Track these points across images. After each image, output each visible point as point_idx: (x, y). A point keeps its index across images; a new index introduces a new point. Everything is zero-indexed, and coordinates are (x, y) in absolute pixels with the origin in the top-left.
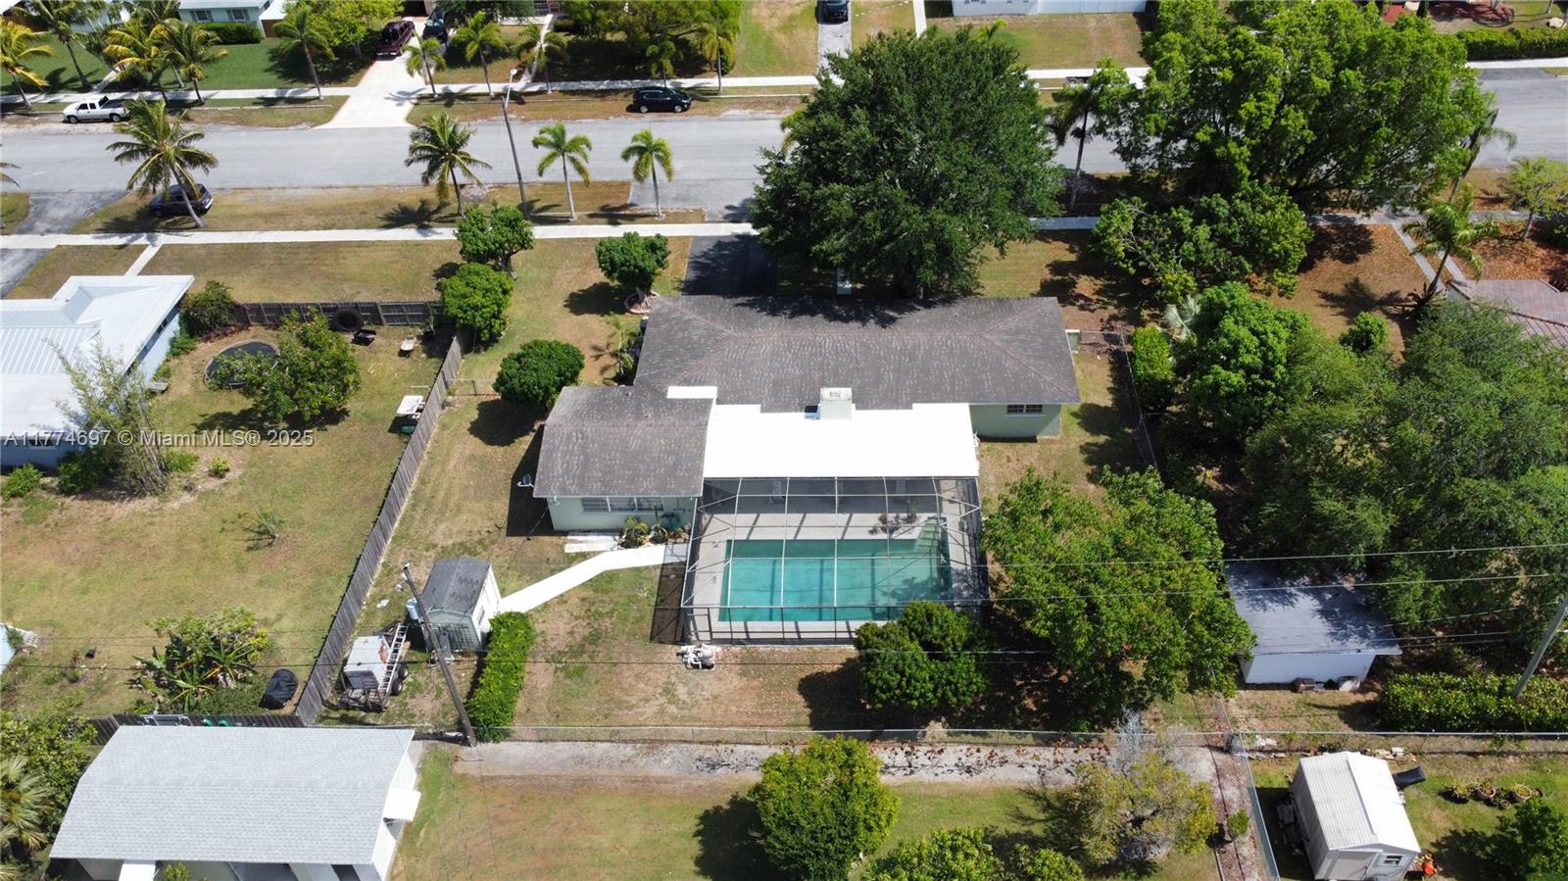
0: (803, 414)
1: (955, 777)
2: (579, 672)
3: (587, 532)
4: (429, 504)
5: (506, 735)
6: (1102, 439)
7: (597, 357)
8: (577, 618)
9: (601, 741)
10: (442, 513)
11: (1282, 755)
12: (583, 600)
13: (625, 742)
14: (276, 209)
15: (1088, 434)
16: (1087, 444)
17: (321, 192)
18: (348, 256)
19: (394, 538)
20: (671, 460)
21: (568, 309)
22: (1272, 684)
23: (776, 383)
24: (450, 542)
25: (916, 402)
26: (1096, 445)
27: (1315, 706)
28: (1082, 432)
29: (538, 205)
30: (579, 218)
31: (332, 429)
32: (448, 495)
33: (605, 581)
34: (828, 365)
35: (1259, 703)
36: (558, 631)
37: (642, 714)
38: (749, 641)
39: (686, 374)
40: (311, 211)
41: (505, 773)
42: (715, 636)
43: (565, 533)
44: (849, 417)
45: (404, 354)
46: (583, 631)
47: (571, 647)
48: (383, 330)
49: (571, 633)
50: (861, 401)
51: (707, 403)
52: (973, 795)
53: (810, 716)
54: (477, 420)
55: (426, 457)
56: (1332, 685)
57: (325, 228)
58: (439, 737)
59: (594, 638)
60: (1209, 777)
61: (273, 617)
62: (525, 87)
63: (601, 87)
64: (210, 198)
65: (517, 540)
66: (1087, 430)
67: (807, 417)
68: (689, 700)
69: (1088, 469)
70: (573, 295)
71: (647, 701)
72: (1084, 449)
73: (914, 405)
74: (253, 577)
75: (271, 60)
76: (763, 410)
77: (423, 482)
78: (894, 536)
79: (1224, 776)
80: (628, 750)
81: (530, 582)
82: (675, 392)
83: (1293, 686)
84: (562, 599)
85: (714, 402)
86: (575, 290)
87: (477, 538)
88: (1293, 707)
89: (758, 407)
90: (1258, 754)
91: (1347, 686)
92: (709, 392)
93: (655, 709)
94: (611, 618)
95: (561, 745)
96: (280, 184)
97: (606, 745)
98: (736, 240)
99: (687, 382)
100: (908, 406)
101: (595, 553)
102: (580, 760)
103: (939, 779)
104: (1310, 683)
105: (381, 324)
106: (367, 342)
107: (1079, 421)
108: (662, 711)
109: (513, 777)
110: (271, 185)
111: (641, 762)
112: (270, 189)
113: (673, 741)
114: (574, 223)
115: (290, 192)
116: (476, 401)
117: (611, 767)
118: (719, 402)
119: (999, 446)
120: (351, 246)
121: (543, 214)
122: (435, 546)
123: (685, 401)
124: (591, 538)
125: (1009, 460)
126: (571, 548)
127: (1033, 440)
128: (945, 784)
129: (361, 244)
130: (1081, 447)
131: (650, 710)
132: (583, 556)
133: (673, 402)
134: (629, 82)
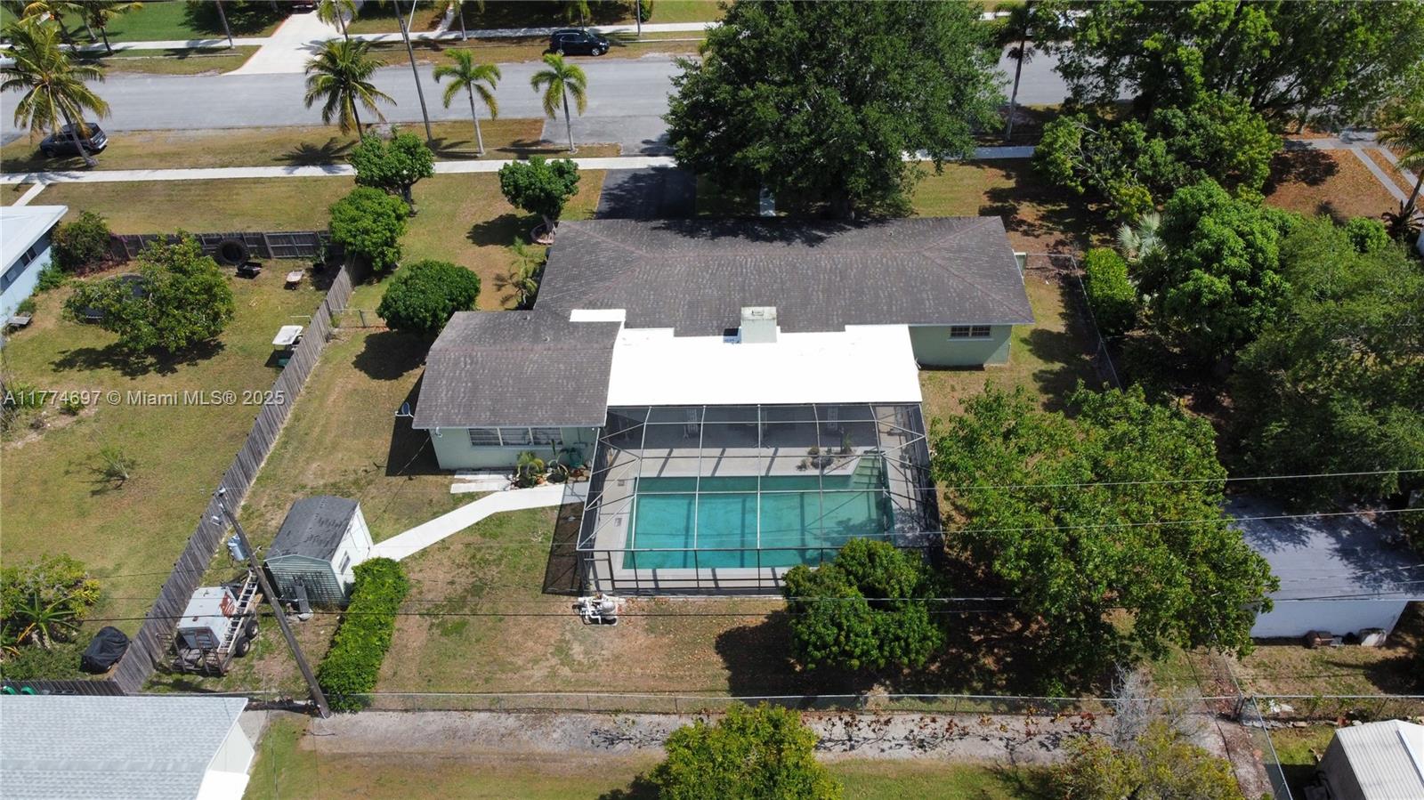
0: (721, 338)
1: (905, 753)
2: (459, 628)
3: (476, 470)
4: (302, 442)
5: (366, 704)
6: (1057, 366)
7: (499, 288)
8: (459, 566)
9: (479, 711)
10: (315, 450)
11: (1303, 724)
12: (468, 545)
13: (508, 711)
14: (173, 149)
15: (1041, 361)
16: (1041, 371)
17: (221, 133)
18: (241, 192)
19: (258, 479)
20: (571, 386)
21: (471, 241)
22: (1280, 638)
23: (691, 305)
24: (321, 483)
25: (849, 324)
26: (1051, 372)
27: (1336, 664)
28: (1034, 358)
29: (445, 143)
30: (488, 153)
31: (203, 363)
32: (325, 430)
33: (498, 521)
34: (750, 286)
35: (1266, 660)
36: (436, 583)
37: (529, 678)
38: (658, 591)
39: (591, 296)
40: (209, 151)
41: (361, 749)
42: (618, 585)
43: (452, 472)
44: (774, 340)
45: (291, 286)
46: (464, 581)
47: (450, 600)
48: (271, 263)
49: (452, 583)
50: (788, 323)
51: (614, 327)
52: (927, 775)
53: (730, 679)
54: (363, 354)
55: (303, 392)
56: (1353, 639)
57: (222, 167)
58: (287, 706)
59: (477, 590)
60: (1219, 752)
61: (110, 566)
62: (441, 35)
63: (518, 34)
64: (104, 138)
65: (399, 480)
66: (1040, 357)
67: (726, 341)
68: (585, 662)
69: (1044, 398)
70: (477, 227)
71: (536, 662)
72: (1037, 377)
73: (847, 327)
74: (94, 523)
75: (186, 15)
76: (677, 334)
77: (297, 418)
78: (826, 472)
79: (1236, 752)
80: (511, 721)
81: (407, 527)
82: (579, 315)
83: (1306, 641)
84: (443, 545)
85: (622, 326)
86: (480, 222)
87: (352, 477)
88: (1308, 666)
89: (671, 331)
90: (1273, 723)
91: (1372, 640)
92: (618, 315)
93: (545, 672)
94: (498, 566)
95: (431, 715)
96: (181, 126)
97: (484, 716)
98: (652, 172)
99: (592, 305)
100: (841, 328)
101: (485, 494)
102: (452, 733)
103: (885, 755)
104: (1327, 637)
105: (269, 257)
106: (251, 275)
107: (1030, 347)
108: (553, 674)
109: (370, 755)
110: (171, 127)
111: (525, 735)
112: (169, 130)
113: (565, 711)
114: (482, 159)
115: (192, 133)
116: (364, 333)
117: (488, 741)
118: (627, 326)
119: (940, 374)
120: (247, 183)
121: (450, 150)
122: (304, 487)
123: (589, 324)
124: (481, 477)
125: (953, 389)
126: (457, 488)
127: (980, 368)
128: (894, 762)
129: (257, 181)
130: (1034, 374)
131: (538, 673)
132: (471, 497)
133: (577, 325)
134: (547, 30)
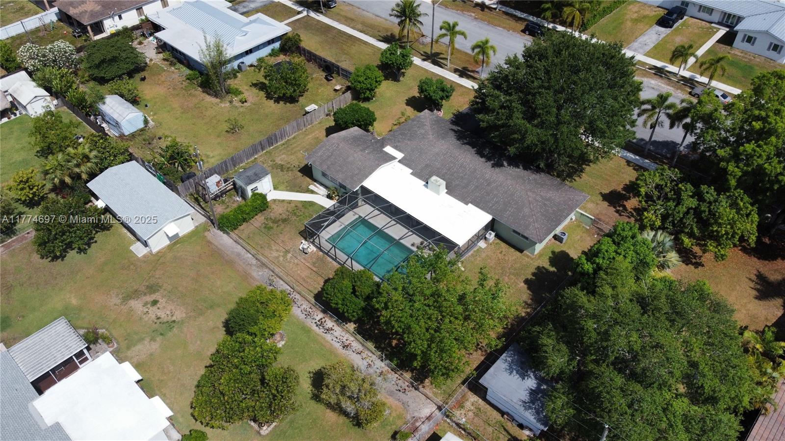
0: (424, 183)
1: (338, 346)
2: (270, 228)
3: (322, 184)
4: (288, 147)
5: (228, 234)
6: (553, 269)
8: (287, 211)
9: (250, 253)
10: (288, 151)
11: (463, 432)
12: (296, 206)
13: (257, 259)
14: (352, 16)
16: (543, 267)
17: (374, 17)
18: (356, 45)
20: (356, 172)
21: (406, 101)
22: (497, 407)
24: (280, 162)
25: (472, 203)
26: (547, 270)
27: (505, 429)
28: (547, 261)
30: (451, 68)
32: (296, 147)
33: (312, 204)
36: (277, 212)
37: (271, 254)
38: (327, 254)
39: (398, 144)
40: (363, 23)
43: (315, 181)
44: (438, 193)
45: (336, 90)
46: (284, 216)
47: (275, 219)
48: (339, 78)
49: (281, 214)
51: (394, 159)
52: (336, 355)
53: (319, 292)
54: (333, 126)
55: (304, 130)
56: (521, 426)
57: (361, 32)
58: (212, 221)
59: (284, 221)
60: (423, 416)
64: (336, 3)
65: (300, 174)
66: (550, 262)
68: (289, 260)
69: (530, 277)
71: (277, 251)
72: (538, 268)
73: (470, 205)
74: (219, 140)
76: (412, 174)
77: (294, 138)
79: (429, 420)
80: (254, 261)
81: (287, 190)
82: (388, 149)
83: (503, 413)
84: (290, 202)
85: (398, 160)
87: (289, 166)
88: (494, 421)
89: (411, 171)
90: (454, 424)
91: (527, 432)
92: (399, 155)
93: (276, 255)
94: (297, 217)
95: (239, 247)
96: (363, 8)
97: (250, 256)
99: (396, 147)
100: (467, 204)
101: (317, 193)
102: (239, 255)
103: (331, 342)
104: (512, 419)
105: (339, 75)
106: (328, 80)
107: (552, 256)
108: (277, 258)
109: (216, 247)
110: (361, 7)
111: (254, 268)
112: (359, 8)
113: (269, 269)
114: (447, 69)
115: (365, 13)
117: (244, 263)
118: (400, 161)
120: (361, 42)
122: (274, 161)
123: (387, 154)
124: (321, 188)
125: (501, 253)
126: (312, 187)
127: (521, 251)
128: (331, 344)
129: (365, 43)
130: (538, 266)
132: (312, 192)
133: (383, 152)
